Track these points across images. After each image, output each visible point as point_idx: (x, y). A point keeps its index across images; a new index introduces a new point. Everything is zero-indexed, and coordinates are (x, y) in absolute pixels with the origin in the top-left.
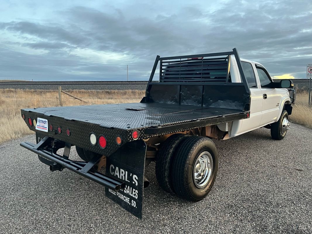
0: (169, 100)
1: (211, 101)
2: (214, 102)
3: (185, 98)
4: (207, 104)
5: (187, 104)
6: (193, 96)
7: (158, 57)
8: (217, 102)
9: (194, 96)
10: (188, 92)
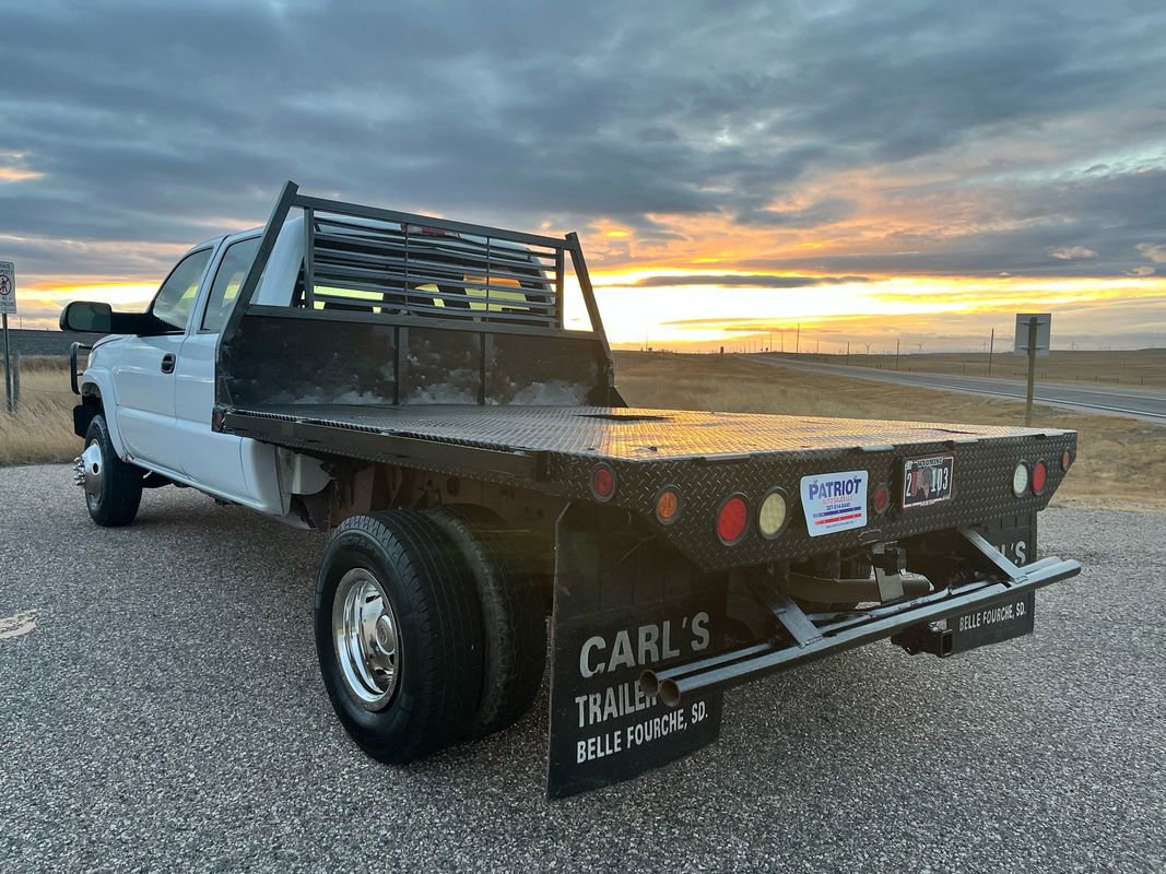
0: (353, 389)
1: (513, 384)
2: (520, 390)
3: (423, 377)
4: (502, 396)
5: (433, 402)
6: (452, 370)
7: (291, 188)
8: (529, 388)
9: (459, 371)
10: (437, 356)
